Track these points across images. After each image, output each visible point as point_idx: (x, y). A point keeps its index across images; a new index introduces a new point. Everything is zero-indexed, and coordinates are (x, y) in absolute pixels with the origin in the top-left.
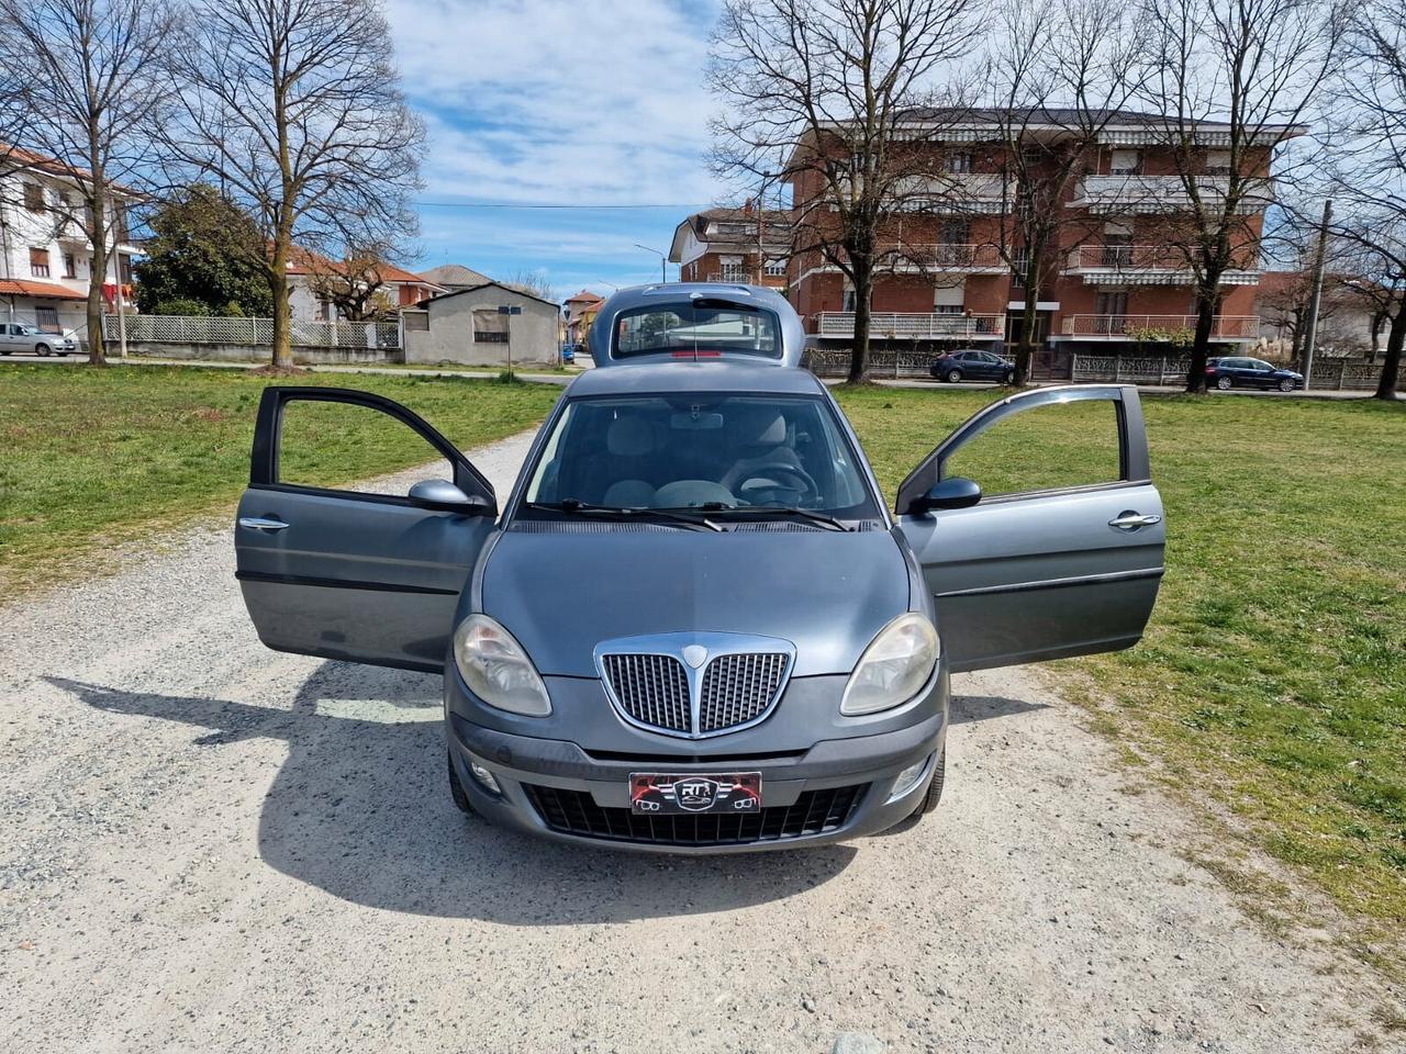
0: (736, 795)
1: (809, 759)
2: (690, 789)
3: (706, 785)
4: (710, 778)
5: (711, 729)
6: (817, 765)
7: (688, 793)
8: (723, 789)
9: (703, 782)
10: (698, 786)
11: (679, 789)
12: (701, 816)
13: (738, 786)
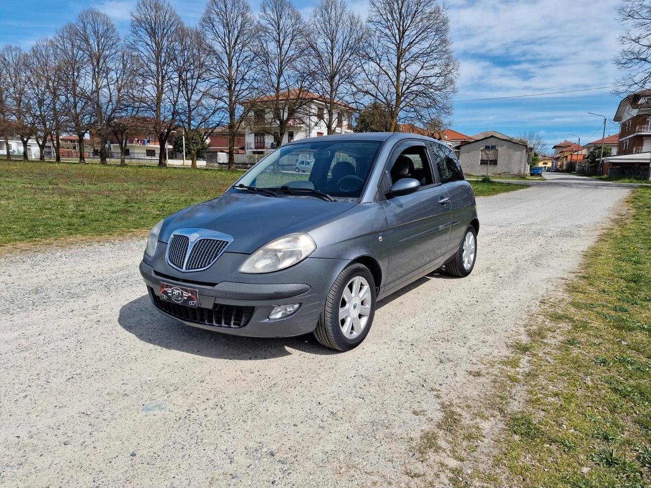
0: (190, 298)
1: (216, 287)
2: (176, 292)
3: (180, 291)
4: (181, 288)
5: (189, 269)
6: (219, 291)
7: (175, 294)
8: (186, 294)
9: (179, 290)
10: (178, 291)
11: (173, 291)
12: (178, 305)
13: (190, 294)
